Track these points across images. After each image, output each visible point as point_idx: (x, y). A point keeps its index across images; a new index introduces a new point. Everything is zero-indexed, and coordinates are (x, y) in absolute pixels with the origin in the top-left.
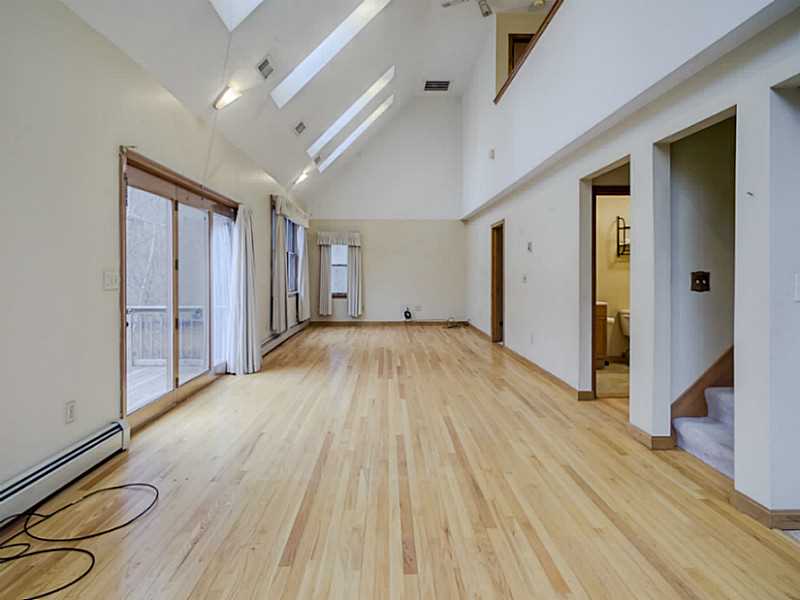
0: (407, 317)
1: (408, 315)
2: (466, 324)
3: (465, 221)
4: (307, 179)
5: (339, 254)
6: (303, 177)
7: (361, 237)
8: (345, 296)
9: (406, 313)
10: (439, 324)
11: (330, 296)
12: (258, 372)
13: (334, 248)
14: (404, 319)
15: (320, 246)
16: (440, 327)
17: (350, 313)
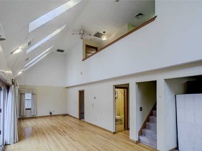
0: (50, 114)
1: (51, 113)
2: (68, 115)
3: (67, 87)
4: (21, 73)
5: (28, 96)
6: (20, 73)
7: (36, 91)
8: (30, 109)
9: (50, 113)
10: (60, 115)
11: (25, 109)
12: (18, 141)
13: (26, 94)
14: (50, 115)
15: (21, 94)
16: (61, 116)
17: (32, 115)
